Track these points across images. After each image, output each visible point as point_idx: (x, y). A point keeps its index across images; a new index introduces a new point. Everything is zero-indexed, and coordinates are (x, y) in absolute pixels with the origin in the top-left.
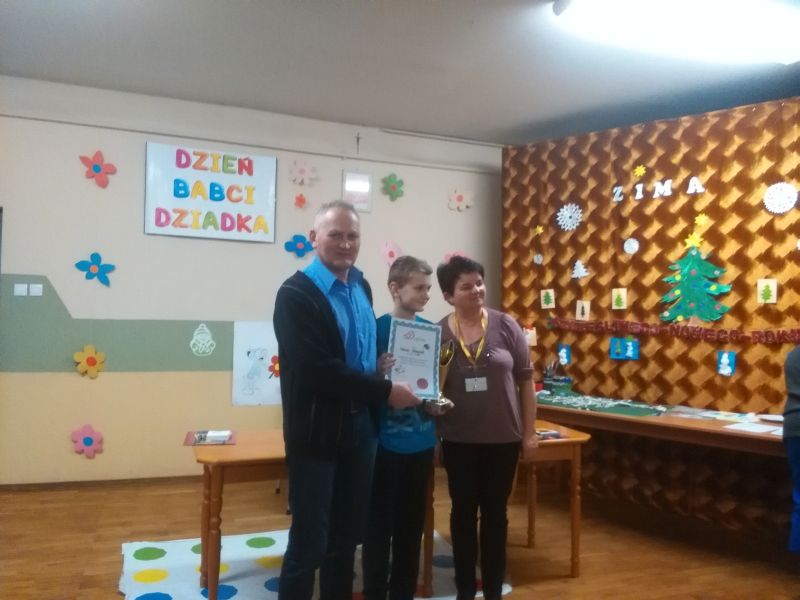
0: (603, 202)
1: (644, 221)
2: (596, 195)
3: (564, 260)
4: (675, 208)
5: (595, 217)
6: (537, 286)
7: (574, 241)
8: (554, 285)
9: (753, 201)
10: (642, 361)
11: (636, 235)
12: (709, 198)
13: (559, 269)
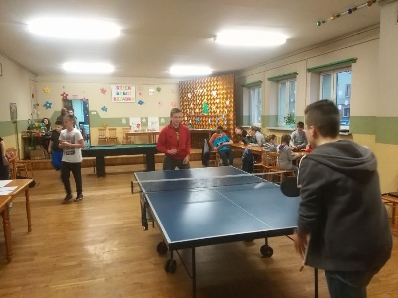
0: (194, 93)
1: (199, 97)
2: (193, 91)
3: (189, 104)
4: (203, 95)
5: (193, 96)
6: (186, 108)
7: (190, 100)
8: (188, 108)
9: (212, 94)
10: (200, 121)
11: (198, 99)
12: (207, 93)
13: (189, 105)
